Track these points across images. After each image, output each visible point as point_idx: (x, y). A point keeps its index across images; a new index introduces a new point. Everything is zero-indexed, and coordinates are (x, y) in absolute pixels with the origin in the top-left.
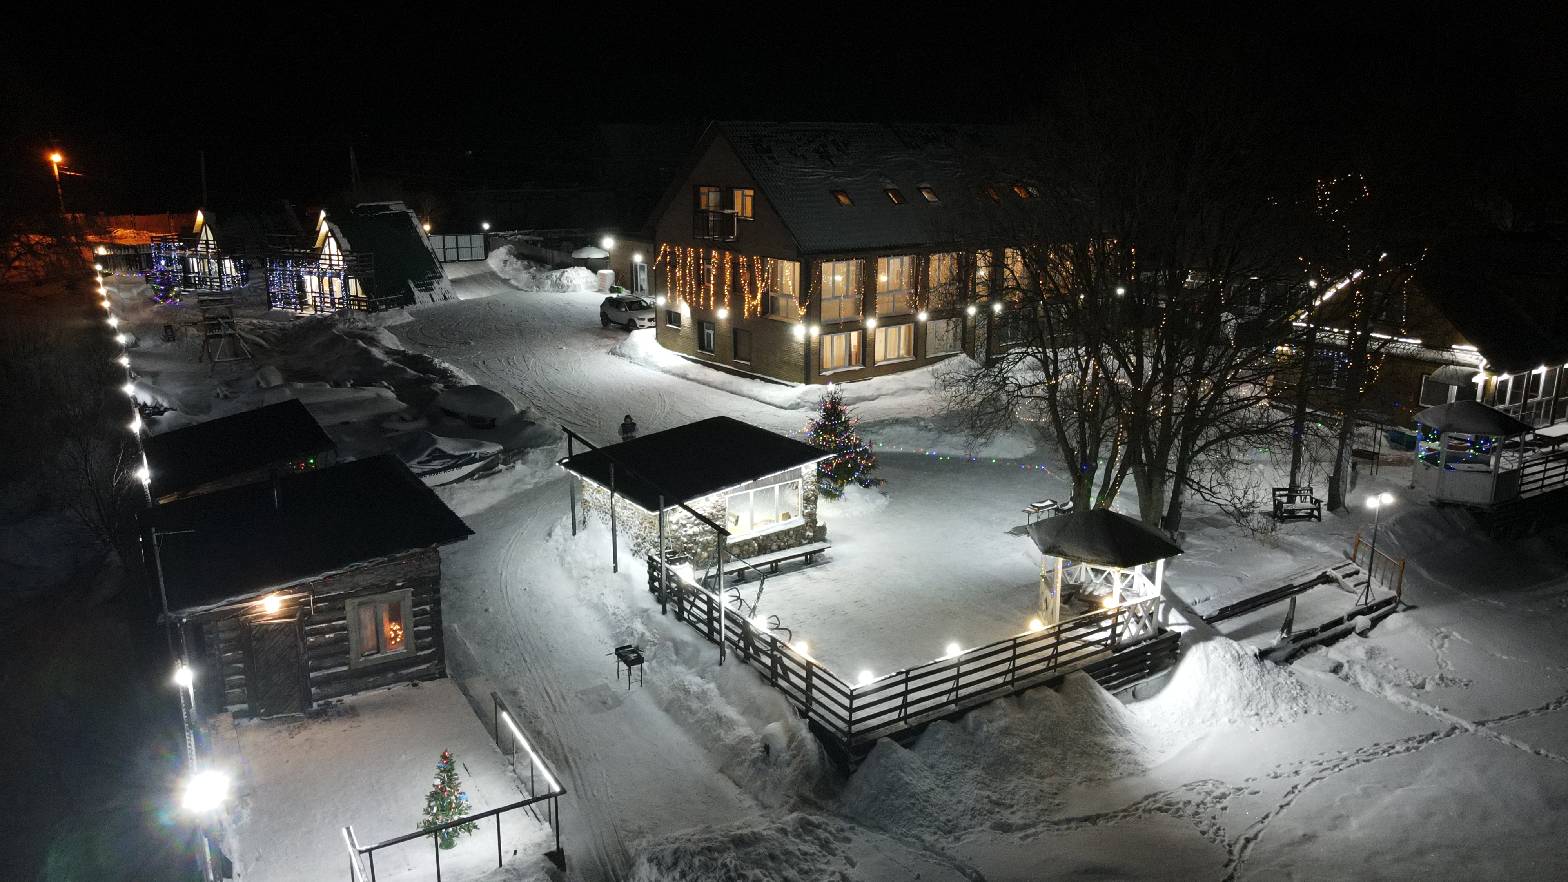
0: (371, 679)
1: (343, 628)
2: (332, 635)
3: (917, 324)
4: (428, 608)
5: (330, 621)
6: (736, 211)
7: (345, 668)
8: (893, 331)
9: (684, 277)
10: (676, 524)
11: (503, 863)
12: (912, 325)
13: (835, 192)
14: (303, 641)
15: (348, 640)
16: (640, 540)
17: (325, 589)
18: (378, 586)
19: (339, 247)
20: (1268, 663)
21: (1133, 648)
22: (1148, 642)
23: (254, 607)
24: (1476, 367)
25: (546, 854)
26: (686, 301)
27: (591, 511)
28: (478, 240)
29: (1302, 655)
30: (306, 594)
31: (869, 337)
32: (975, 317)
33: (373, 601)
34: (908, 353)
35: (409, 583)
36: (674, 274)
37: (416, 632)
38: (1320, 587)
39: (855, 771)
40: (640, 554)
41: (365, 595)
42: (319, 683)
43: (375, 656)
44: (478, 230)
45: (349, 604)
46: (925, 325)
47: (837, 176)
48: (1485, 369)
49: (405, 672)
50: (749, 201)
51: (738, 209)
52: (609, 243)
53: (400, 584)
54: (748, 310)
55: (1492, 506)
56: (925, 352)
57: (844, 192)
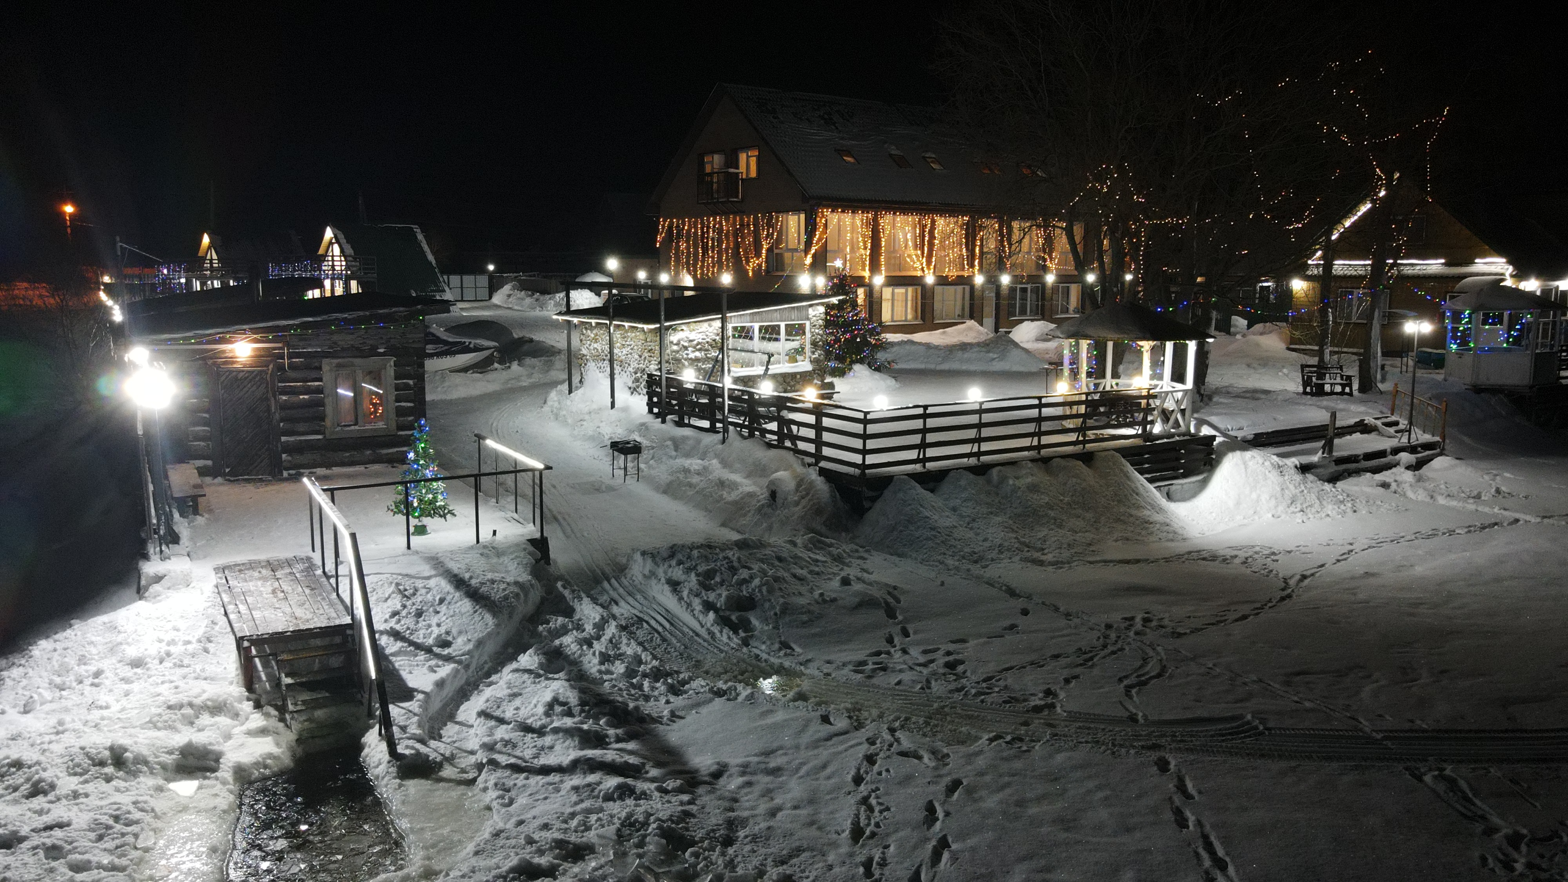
0: (348, 454)
1: (319, 390)
2: (306, 397)
3: (924, 286)
4: (411, 382)
5: (305, 380)
6: (740, 170)
7: (320, 437)
8: (900, 291)
9: (688, 248)
10: (678, 344)
11: (480, 540)
12: (919, 289)
13: (842, 152)
14: (275, 399)
15: (323, 405)
16: (639, 375)
17: (301, 343)
18: (358, 349)
19: (342, 251)
20: (1310, 477)
21: (1165, 440)
22: (1182, 438)
23: (224, 352)
24: (1502, 274)
25: (528, 540)
26: (690, 274)
27: (589, 364)
28: (483, 281)
29: (1345, 478)
30: (280, 345)
31: (876, 294)
32: (983, 285)
33: (353, 365)
34: (916, 318)
35: (391, 351)
36: (678, 247)
37: (397, 407)
38: (1357, 436)
39: (870, 508)
40: (639, 390)
41: (344, 357)
42: (290, 449)
43: (353, 428)
44: (484, 271)
45: (327, 365)
46: (932, 289)
47: (842, 139)
48: (1512, 276)
49: (385, 451)
50: (753, 162)
51: (742, 168)
52: (613, 264)
53: (381, 350)
54: (753, 270)
55: (1531, 387)
56: (933, 318)
57: (849, 154)
